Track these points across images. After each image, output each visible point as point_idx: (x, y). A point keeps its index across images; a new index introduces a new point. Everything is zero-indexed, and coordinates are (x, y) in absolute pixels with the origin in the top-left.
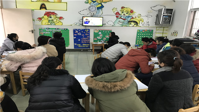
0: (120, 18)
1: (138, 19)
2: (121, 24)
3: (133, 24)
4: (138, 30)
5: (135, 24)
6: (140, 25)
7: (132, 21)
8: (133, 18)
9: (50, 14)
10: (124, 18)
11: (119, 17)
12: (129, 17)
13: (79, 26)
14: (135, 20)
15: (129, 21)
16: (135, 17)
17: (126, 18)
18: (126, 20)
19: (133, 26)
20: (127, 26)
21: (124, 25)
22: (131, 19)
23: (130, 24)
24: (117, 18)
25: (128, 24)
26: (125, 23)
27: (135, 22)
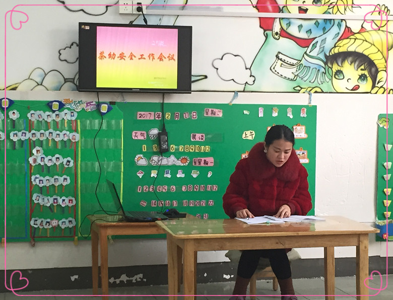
0: (284, 34)
1: (375, 37)
5: (362, 77)
6: (390, 78)
7: (345, 55)
8: (348, 33)
10: (303, 35)
11: (277, 28)
12: (326, 25)
13: (56, 90)
14: (360, 50)
15: (328, 55)
16: (363, 29)
17: (312, 36)
18: (314, 46)
19: (352, 90)
20: (321, 86)
21: (305, 79)
22: (339, 40)
23: (339, 72)
24: (265, 31)
25: (325, 73)
26: (312, 66)
27: (360, 62)
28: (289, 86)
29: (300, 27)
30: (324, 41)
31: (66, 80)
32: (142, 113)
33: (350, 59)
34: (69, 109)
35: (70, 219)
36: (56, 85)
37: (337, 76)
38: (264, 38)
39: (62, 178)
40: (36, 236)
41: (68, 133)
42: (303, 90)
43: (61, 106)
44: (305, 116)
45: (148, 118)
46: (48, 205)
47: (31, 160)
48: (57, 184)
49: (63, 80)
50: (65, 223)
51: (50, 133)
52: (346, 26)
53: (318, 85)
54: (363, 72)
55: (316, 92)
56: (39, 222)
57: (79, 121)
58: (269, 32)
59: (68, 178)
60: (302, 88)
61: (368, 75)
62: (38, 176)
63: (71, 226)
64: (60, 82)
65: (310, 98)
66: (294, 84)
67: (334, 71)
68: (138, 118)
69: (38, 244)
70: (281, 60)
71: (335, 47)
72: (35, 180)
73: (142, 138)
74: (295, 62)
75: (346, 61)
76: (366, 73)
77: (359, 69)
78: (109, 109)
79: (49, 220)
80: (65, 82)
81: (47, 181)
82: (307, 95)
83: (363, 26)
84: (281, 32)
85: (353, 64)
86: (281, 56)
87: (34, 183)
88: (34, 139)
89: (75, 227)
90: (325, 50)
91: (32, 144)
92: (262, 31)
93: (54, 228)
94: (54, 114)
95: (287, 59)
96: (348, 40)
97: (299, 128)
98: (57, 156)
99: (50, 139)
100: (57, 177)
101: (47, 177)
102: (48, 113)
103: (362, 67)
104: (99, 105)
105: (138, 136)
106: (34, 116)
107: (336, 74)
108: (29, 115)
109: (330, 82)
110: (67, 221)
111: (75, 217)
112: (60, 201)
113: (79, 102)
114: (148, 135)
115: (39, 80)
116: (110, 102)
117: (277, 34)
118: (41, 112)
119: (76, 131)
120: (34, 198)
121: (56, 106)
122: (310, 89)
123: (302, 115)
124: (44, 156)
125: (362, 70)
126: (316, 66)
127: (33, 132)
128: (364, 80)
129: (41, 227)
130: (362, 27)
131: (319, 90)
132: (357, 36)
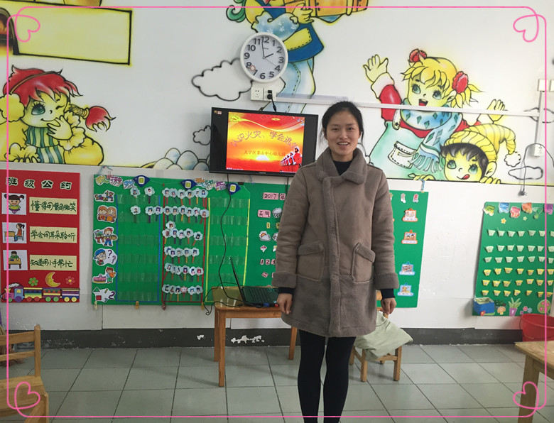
0: (404, 124)
1: (489, 130)
2: (405, 161)
3: (463, 161)
4: (487, 205)
5: (473, 168)
6: (499, 169)
7: (459, 147)
8: (464, 126)
9: (39, 83)
10: (421, 126)
11: (397, 119)
12: (443, 117)
13: (190, 169)
14: (473, 142)
15: (443, 145)
16: (478, 123)
17: (429, 128)
18: (431, 137)
19: (462, 179)
20: (434, 174)
21: (419, 167)
22: (454, 132)
23: (452, 162)
24: (386, 121)
25: (439, 163)
26: (427, 156)
27: (473, 153)
28: (404, 173)
29: (419, 118)
30: (440, 132)
31: (199, 161)
32: (268, 193)
33: (463, 150)
34: (200, 188)
35: (198, 286)
36: (190, 164)
37: (449, 166)
38: (385, 128)
39: (192, 250)
40: (167, 300)
41: (199, 209)
42: (417, 178)
43: (194, 184)
44: (417, 201)
45: (273, 198)
46: (179, 273)
47: (164, 233)
48: (187, 256)
49: (196, 160)
50: (193, 291)
51: (182, 209)
52: (463, 119)
53: (431, 173)
54: (474, 163)
55: (429, 180)
56: (169, 288)
57: (209, 199)
58: (390, 123)
59: (198, 250)
60: (416, 176)
61: (478, 166)
62: (170, 247)
63: (198, 293)
64: (193, 162)
65: (423, 185)
66: (409, 172)
67: (447, 160)
68: (264, 198)
69: (168, 307)
70: (399, 148)
71: (450, 138)
72: (167, 251)
73: (267, 216)
74: (412, 151)
75: (459, 152)
76: (477, 163)
77: (471, 160)
78: (238, 189)
79: (178, 287)
80: (198, 162)
81: (177, 252)
82: (420, 182)
83: (479, 119)
84: (401, 123)
85: (465, 155)
86: (399, 145)
87: (166, 254)
88: (167, 214)
89: (202, 294)
90: (440, 141)
91: (166, 219)
92: (383, 121)
93: (183, 294)
94: (187, 192)
95: (404, 148)
96: (463, 132)
97: (410, 212)
98: (188, 230)
99: (182, 214)
100: (187, 249)
101: (179, 249)
102: (181, 191)
103: (474, 158)
104: (228, 185)
105: (263, 214)
106: (168, 193)
107: (449, 163)
108: (163, 192)
109: (442, 171)
110: (195, 289)
111: (203, 286)
112: (190, 271)
113: (210, 182)
114: (272, 214)
115: (174, 159)
116: (239, 183)
117: (397, 124)
118: (175, 190)
119: (206, 208)
120: (166, 267)
121: (188, 184)
122: (423, 177)
123: (414, 201)
124: (176, 229)
125: (473, 160)
126: (430, 156)
127: (167, 207)
128: (474, 170)
129: (172, 293)
130: (477, 120)
131: (432, 178)
132: (472, 128)
